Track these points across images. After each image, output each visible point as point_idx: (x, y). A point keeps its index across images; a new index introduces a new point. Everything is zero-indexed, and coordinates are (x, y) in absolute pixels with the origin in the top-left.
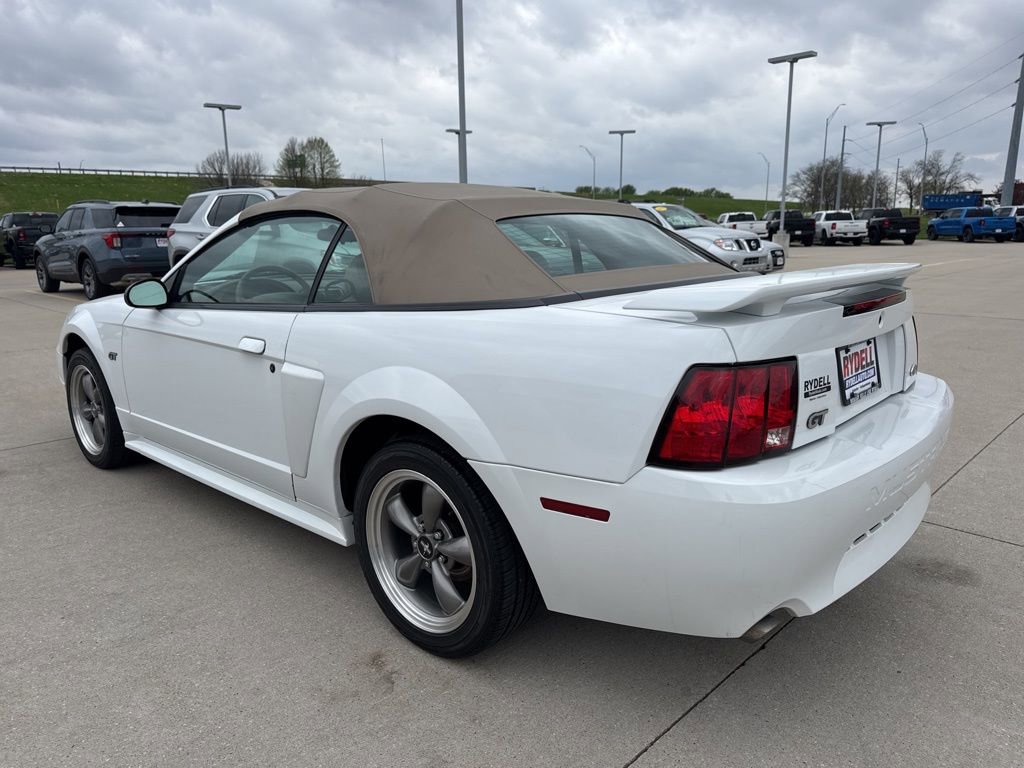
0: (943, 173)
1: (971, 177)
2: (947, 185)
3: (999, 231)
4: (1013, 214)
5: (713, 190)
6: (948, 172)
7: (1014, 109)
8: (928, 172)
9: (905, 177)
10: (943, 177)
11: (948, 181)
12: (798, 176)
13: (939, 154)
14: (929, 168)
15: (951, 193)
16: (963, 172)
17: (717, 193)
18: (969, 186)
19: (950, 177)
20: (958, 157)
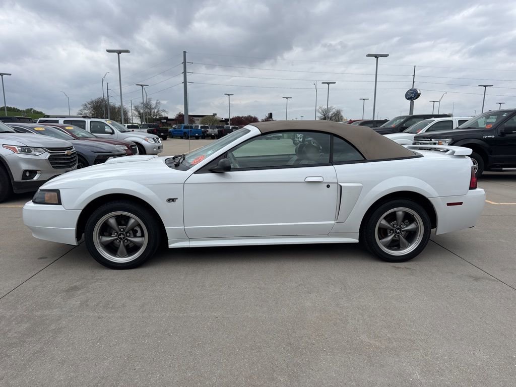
0: (153, 109)
1: (164, 111)
2: (156, 114)
3: (197, 135)
4: (199, 128)
5: (31, 109)
6: (155, 108)
7: (183, 84)
8: (147, 107)
9: (137, 109)
10: (153, 110)
11: (155, 112)
12: (86, 105)
13: (150, 99)
14: (147, 105)
15: (158, 117)
16: (161, 109)
17: (34, 111)
18: (164, 115)
19: (156, 111)
20: (158, 102)
